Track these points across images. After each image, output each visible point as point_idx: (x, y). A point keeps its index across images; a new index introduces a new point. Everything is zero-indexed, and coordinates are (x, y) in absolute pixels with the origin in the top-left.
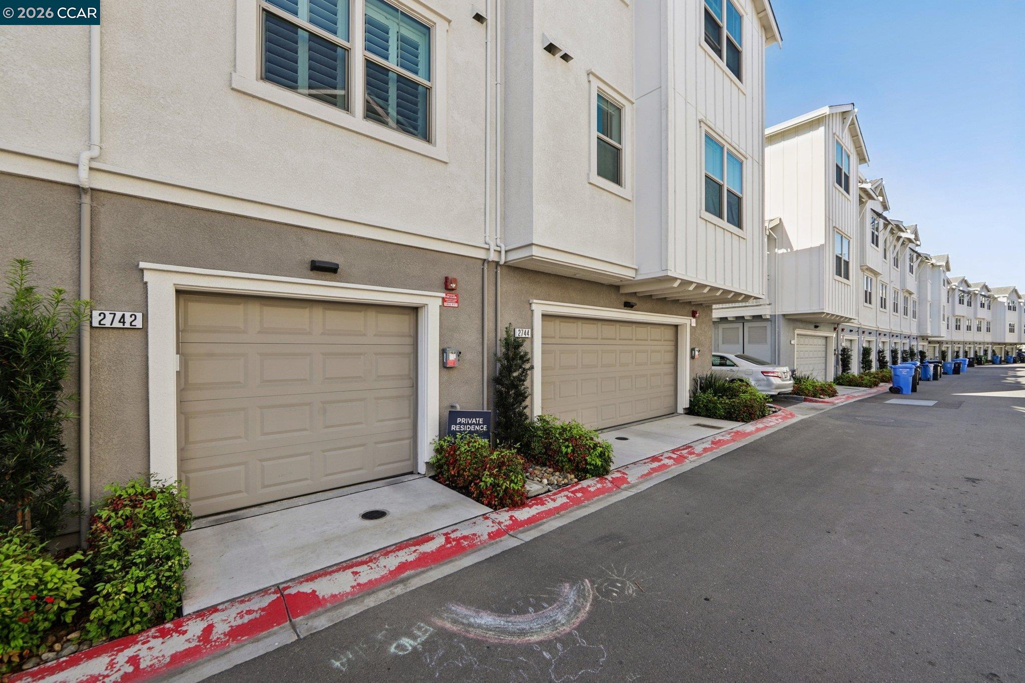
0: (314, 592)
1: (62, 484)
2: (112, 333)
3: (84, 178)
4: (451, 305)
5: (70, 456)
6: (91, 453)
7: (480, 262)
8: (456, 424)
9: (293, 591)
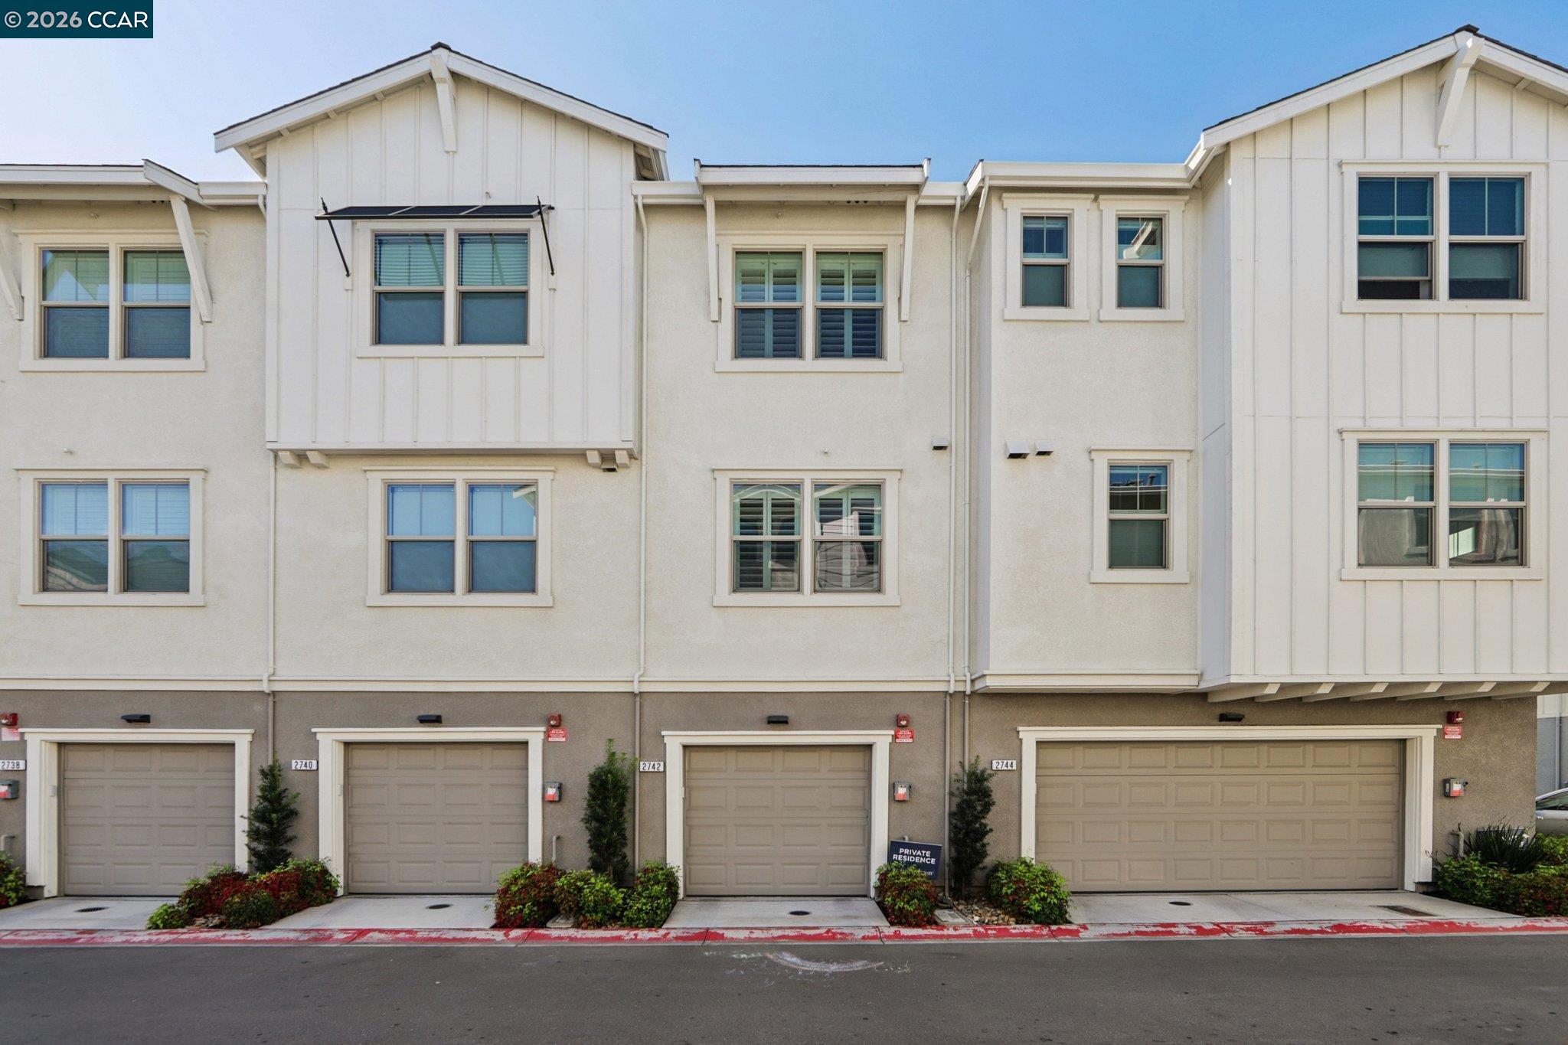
0: (723, 934)
1: (624, 857)
2: (650, 775)
3: (636, 688)
4: (905, 740)
5: (629, 843)
6: (639, 843)
7: (943, 695)
8: (898, 854)
9: (712, 931)
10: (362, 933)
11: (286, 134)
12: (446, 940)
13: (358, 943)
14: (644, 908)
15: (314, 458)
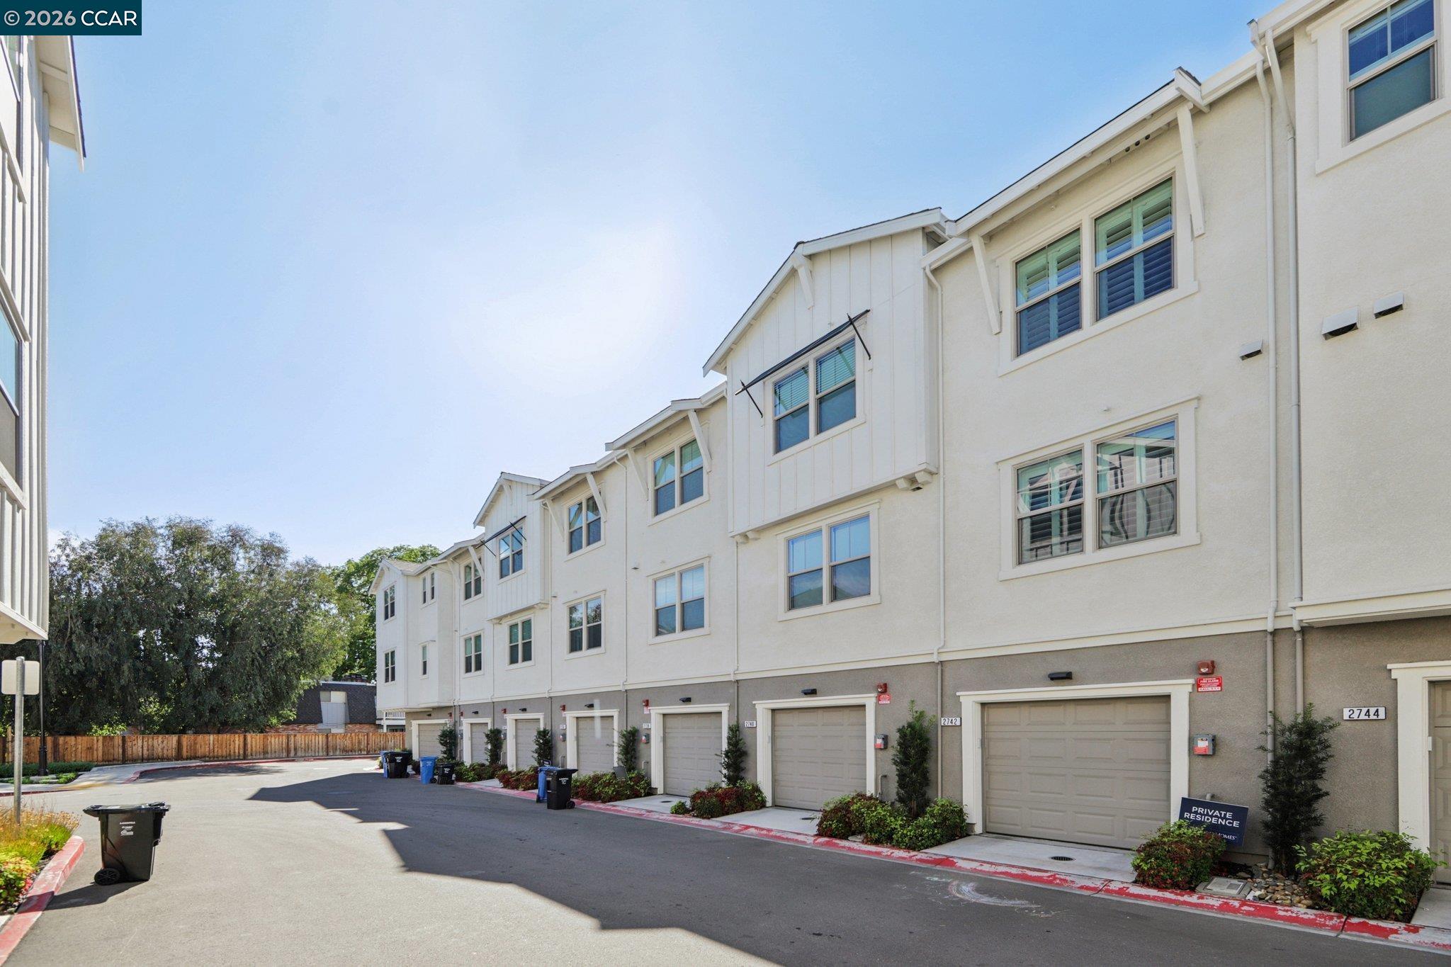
2: (950, 728)
3: (936, 659)
5: (932, 783)
6: (942, 784)
7: (1263, 634)
8: (1191, 812)
10: (747, 827)
11: (733, 346)
12: (783, 839)
13: (743, 834)
14: (908, 834)
15: (750, 535)
